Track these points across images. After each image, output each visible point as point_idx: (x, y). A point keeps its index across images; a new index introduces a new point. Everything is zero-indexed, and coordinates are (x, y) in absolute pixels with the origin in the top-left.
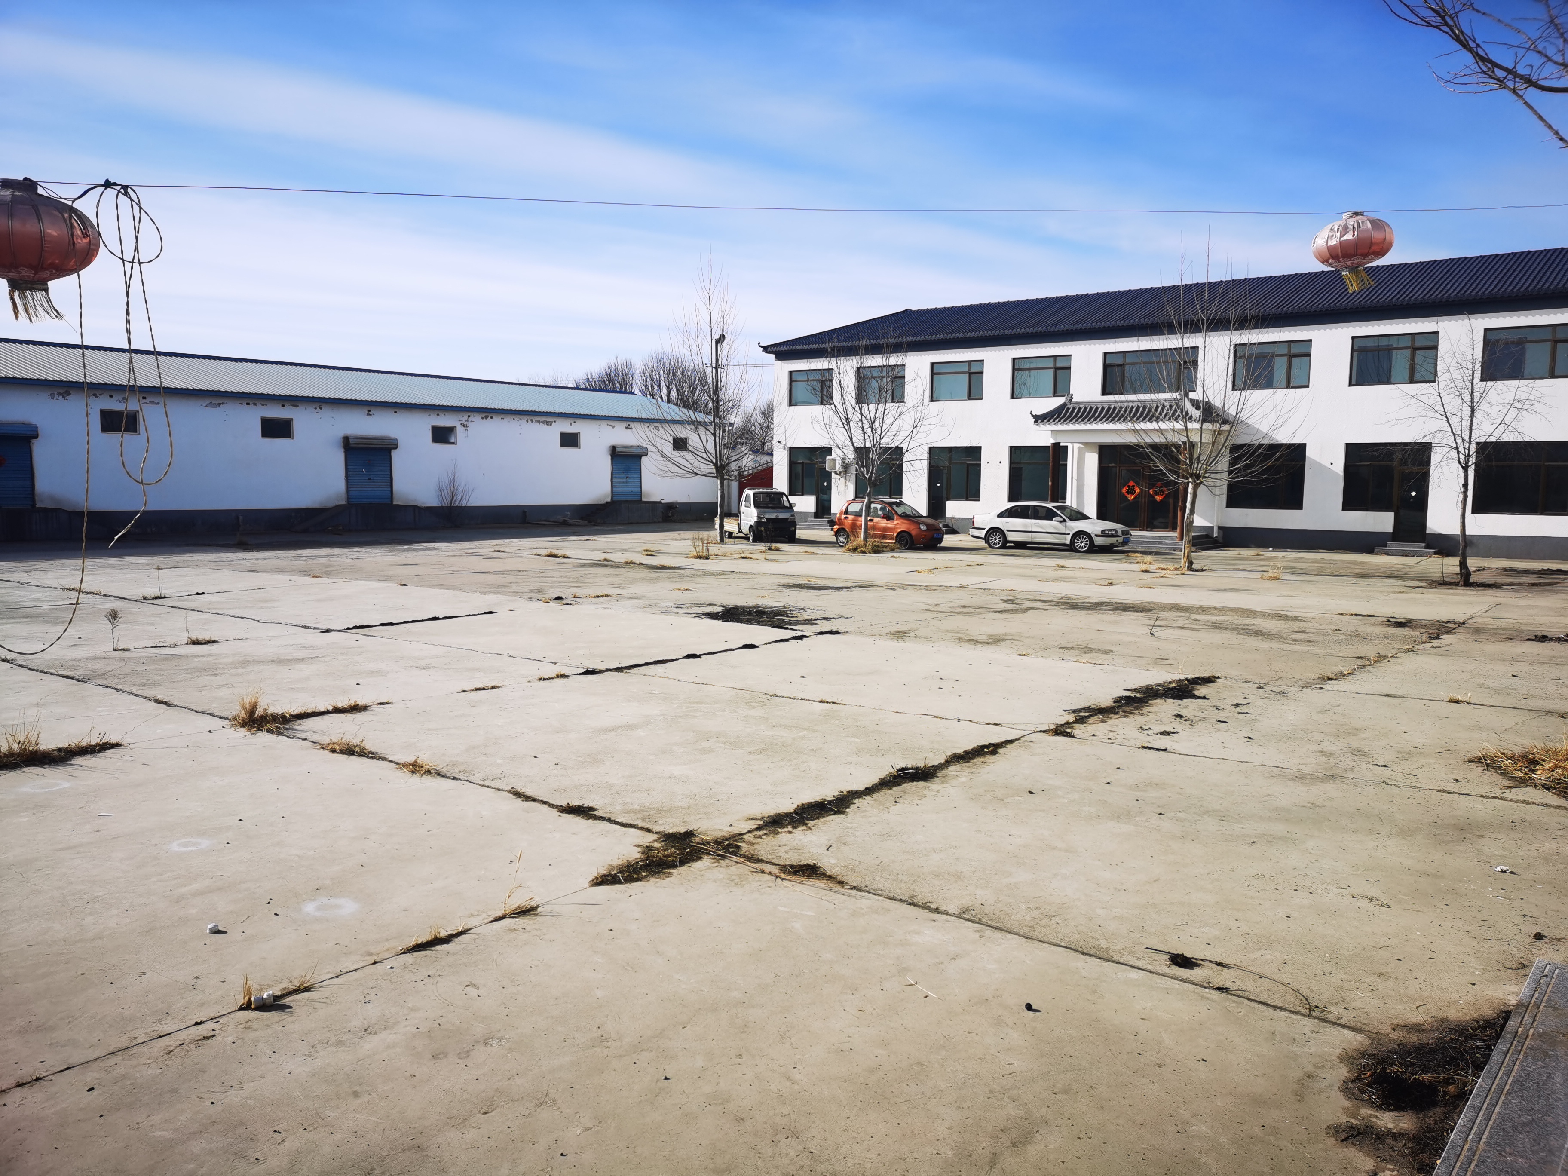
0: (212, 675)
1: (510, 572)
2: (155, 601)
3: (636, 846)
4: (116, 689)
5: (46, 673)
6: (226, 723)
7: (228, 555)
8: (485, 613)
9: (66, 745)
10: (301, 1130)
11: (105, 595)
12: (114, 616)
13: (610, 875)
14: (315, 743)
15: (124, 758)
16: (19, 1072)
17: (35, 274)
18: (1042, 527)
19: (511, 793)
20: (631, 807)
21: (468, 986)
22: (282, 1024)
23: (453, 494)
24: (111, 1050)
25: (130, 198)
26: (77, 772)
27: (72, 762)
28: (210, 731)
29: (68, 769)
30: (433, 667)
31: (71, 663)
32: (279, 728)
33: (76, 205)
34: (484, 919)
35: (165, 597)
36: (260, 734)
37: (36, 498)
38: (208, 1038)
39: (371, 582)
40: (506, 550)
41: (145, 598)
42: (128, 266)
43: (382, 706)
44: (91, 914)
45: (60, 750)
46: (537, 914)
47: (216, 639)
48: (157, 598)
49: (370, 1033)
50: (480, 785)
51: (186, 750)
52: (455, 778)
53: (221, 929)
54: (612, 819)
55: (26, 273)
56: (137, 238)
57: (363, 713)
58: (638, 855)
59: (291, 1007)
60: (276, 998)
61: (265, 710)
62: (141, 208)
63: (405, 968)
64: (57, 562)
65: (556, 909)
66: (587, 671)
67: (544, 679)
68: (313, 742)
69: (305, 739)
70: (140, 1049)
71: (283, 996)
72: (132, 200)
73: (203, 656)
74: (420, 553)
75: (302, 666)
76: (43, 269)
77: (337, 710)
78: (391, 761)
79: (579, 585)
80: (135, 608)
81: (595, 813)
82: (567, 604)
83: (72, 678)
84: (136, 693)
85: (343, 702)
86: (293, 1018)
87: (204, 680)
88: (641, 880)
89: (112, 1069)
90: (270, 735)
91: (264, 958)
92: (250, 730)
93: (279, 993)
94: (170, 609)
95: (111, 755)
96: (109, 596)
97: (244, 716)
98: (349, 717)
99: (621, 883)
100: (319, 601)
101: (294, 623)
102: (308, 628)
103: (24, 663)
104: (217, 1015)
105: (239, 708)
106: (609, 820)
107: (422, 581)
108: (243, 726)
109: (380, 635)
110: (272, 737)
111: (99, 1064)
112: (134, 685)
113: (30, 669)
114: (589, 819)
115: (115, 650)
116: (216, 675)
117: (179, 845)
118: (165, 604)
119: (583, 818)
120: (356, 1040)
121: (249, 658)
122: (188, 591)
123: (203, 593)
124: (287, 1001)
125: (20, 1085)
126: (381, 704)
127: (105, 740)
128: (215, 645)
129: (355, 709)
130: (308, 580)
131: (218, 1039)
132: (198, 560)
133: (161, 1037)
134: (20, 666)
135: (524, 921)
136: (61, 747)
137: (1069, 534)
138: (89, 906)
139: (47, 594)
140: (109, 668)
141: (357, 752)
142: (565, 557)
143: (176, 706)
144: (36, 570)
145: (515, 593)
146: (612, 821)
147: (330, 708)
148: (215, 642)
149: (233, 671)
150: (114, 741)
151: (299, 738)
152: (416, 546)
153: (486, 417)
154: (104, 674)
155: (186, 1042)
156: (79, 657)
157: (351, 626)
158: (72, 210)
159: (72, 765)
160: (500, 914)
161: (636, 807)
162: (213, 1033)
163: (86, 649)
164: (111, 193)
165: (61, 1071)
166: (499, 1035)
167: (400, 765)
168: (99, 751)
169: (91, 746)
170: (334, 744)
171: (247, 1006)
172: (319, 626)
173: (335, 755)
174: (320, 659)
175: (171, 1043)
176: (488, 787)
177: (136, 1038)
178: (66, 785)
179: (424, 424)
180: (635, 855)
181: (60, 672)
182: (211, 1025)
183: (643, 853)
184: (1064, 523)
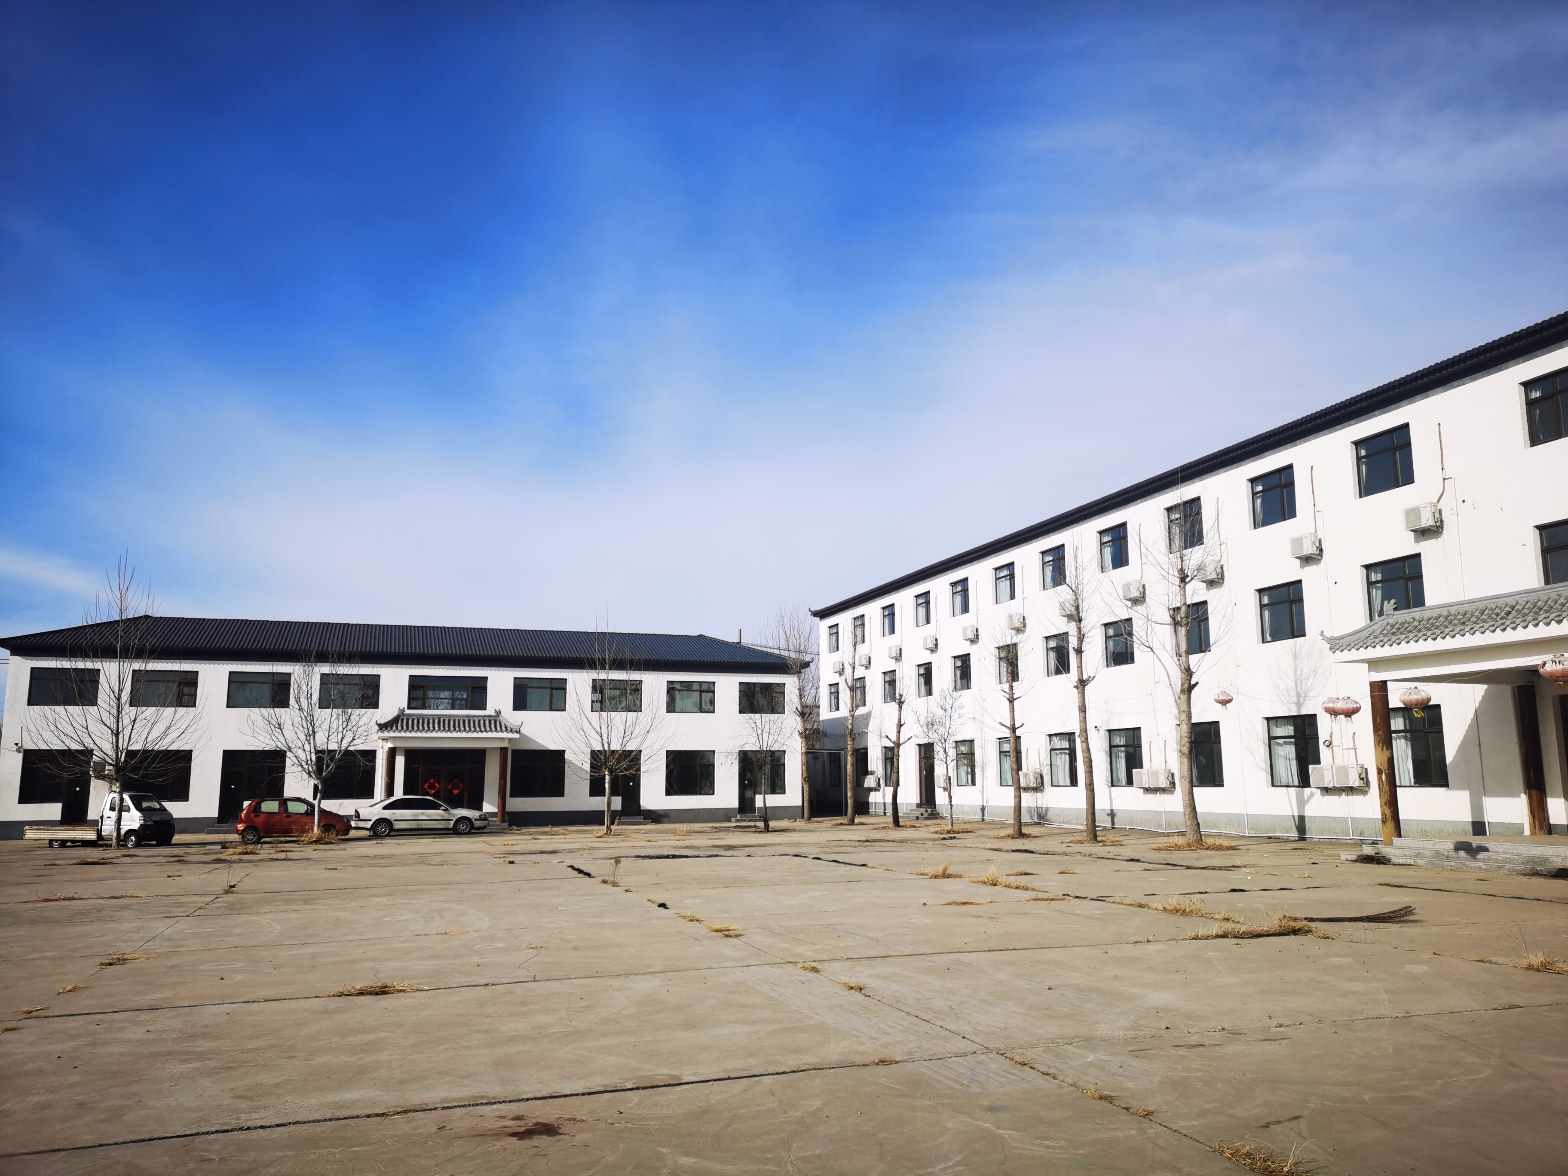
18: (429, 816)
137: (452, 820)
184: (448, 812)
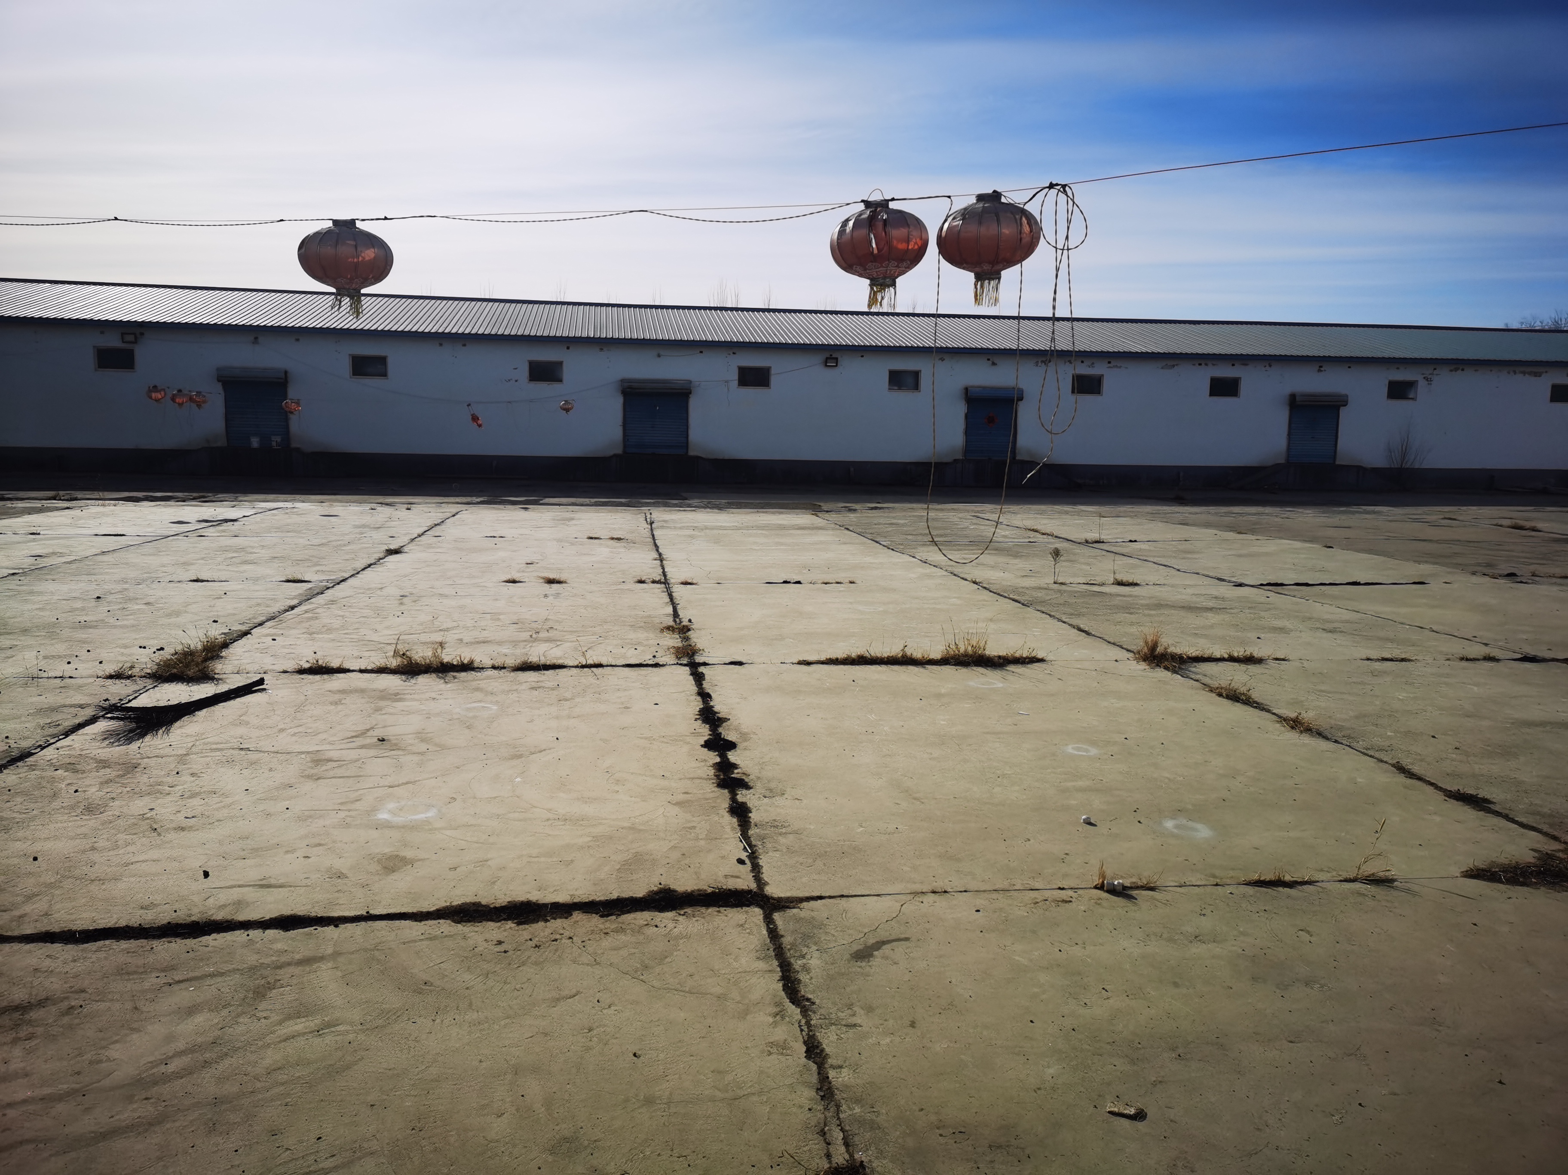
0: (1127, 613)
1: (1458, 543)
2: (1095, 545)
3: (1532, 850)
4: (1049, 615)
5: (1001, 596)
6: (1130, 655)
7: (1165, 508)
8: (1414, 583)
9: (1005, 654)
10: (1124, 996)
11: (1056, 537)
12: (1056, 553)
13: (1490, 871)
14: (1205, 685)
15: (1046, 671)
16: (935, 884)
17: (992, 267)
19: (1395, 767)
20: (1540, 809)
21: (1302, 930)
22: (1126, 909)
23: (1404, 455)
24: (996, 887)
25: (1067, 195)
26: (1010, 677)
27: (1008, 668)
28: (1116, 661)
29: (1004, 673)
30: (1341, 632)
31: (1020, 590)
32: (1175, 667)
33: (1027, 207)
34: (1333, 877)
35: (1103, 542)
36: (1158, 669)
37: (1017, 451)
38: (1066, 902)
39: (1296, 542)
40: (1460, 518)
41: (1087, 542)
42: (1059, 252)
43: (1277, 662)
44: (999, 786)
45: (999, 657)
46: (1393, 887)
47: (1138, 582)
48: (1097, 542)
49: (1199, 941)
50: (1362, 753)
51: (1094, 673)
52: (1336, 742)
53: (1092, 821)
54: (1511, 816)
55: (986, 267)
56: (1068, 228)
57: (1257, 665)
58: (1532, 860)
59: (1136, 899)
60: (1125, 888)
61: (1166, 649)
62: (1074, 203)
63: (1244, 896)
64: (1026, 506)
65: (1415, 888)
66: (1525, 657)
67: (1467, 660)
68: (1203, 684)
69: (1197, 681)
70: (1015, 894)
71: (1131, 888)
72: (1068, 196)
73: (1124, 596)
74: (1357, 515)
75: (1210, 615)
76: (998, 263)
77: (1232, 659)
78: (1274, 714)
79: (1544, 562)
80: (1078, 549)
81: (1491, 806)
82: (1521, 582)
83: (1019, 602)
84: (1065, 620)
85: (1238, 652)
86: (1136, 908)
87: (1120, 617)
88: (1528, 886)
89: (994, 901)
90: (1166, 672)
91: (1122, 854)
92: (1149, 665)
93: (1129, 885)
94: (1104, 553)
95: (1036, 668)
96: (1060, 538)
97: (1147, 651)
98: (1243, 667)
99: (1502, 882)
100: (1240, 556)
101: (1211, 574)
102: (1223, 580)
103: (987, 586)
104: (1076, 887)
105: (1142, 643)
106: (1507, 818)
107: (1350, 545)
108: (1144, 660)
109: (1292, 593)
110: (1168, 674)
111: (986, 895)
112: (1064, 614)
113: (991, 591)
114: (1480, 811)
115: (1055, 583)
116: (1131, 613)
117: (1072, 748)
118: (1102, 548)
119: (1474, 808)
120: (1186, 942)
121: (1162, 602)
122: (1122, 538)
123: (1135, 541)
124: (1134, 893)
125: (934, 892)
126: (1277, 659)
127: (1033, 654)
128: (1137, 588)
129: (1250, 660)
130: (1231, 535)
131: (1073, 905)
132: (1138, 512)
133: (1032, 890)
134: (985, 588)
135: (1376, 890)
136: (1001, 654)
138: (999, 780)
139: (1012, 532)
140: (1048, 598)
141: (1242, 700)
142: (1534, 529)
143: (1094, 635)
144: (1009, 512)
145: (1457, 565)
146: (1510, 818)
147: (1226, 656)
148: (1136, 584)
149: (1146, 612)
150: (1040, 656)
151: (1191, 678)
152: (1354, 509)
153: (1456, 370)
154: (1043, 602)
155: (1049, 899)
156: (1028, 586)
157: (1265, 583)
158: (1024, 212)
159: (1007, 670)
160: (1352, 876)
161: (1546, 810)
162: (1071, 899)
163: (1033, 579)
164: (1053, 192)
165: (961, 892)
166: (1323, 982)
167: (1283, 719)
168: (1028, 663)
169: (1022, 657)
170: (1222, 688)
171: (1100, 887)
172: (1233, 579)
173: (1221, 699)
174: (1228, 610)
175: (1038, 897)
176: (1371, 756)
177: (1014, 885)
178: (1001, 685)
179: (1379, 380)
180: (1529, 857)
181: (1011, 596)
182: (1070, 893)
183: (1539, 859)
